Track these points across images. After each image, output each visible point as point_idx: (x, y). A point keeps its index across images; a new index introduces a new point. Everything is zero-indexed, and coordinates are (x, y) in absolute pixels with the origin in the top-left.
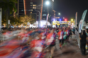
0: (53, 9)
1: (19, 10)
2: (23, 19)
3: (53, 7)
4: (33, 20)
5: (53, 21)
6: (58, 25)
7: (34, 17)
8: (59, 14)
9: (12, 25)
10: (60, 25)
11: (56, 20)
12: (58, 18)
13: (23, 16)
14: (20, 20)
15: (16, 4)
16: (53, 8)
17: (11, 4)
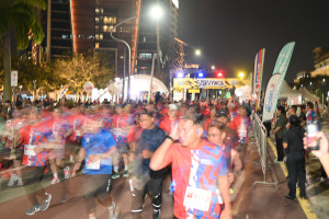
0: (176, 34)
1: (52, 35)
2: (67, 69)
3: (176, 27)
4: (105, 71)
5: (175, 76)
6: (193, 92)
7: (107, 63)
8: (198, 53)
9: (24, 89)
10: (198, 91)
11: (185, 74)
12: (194, 66)
13: (69, 56)
14: (56, 73)
15: (42, 11)
16: (174, 31)
17: (22, 10)
